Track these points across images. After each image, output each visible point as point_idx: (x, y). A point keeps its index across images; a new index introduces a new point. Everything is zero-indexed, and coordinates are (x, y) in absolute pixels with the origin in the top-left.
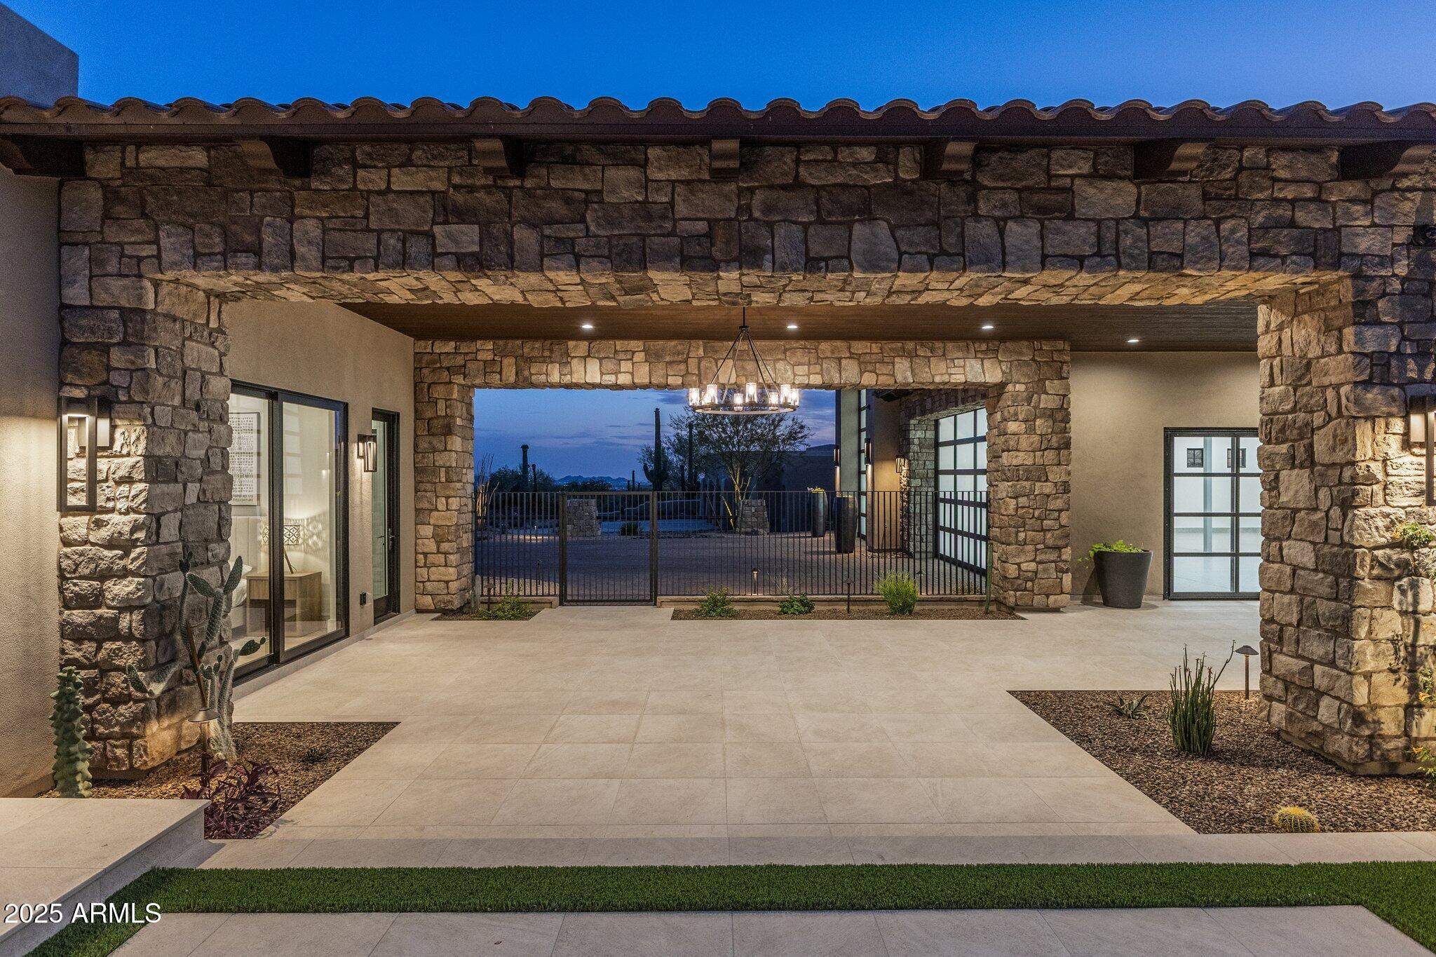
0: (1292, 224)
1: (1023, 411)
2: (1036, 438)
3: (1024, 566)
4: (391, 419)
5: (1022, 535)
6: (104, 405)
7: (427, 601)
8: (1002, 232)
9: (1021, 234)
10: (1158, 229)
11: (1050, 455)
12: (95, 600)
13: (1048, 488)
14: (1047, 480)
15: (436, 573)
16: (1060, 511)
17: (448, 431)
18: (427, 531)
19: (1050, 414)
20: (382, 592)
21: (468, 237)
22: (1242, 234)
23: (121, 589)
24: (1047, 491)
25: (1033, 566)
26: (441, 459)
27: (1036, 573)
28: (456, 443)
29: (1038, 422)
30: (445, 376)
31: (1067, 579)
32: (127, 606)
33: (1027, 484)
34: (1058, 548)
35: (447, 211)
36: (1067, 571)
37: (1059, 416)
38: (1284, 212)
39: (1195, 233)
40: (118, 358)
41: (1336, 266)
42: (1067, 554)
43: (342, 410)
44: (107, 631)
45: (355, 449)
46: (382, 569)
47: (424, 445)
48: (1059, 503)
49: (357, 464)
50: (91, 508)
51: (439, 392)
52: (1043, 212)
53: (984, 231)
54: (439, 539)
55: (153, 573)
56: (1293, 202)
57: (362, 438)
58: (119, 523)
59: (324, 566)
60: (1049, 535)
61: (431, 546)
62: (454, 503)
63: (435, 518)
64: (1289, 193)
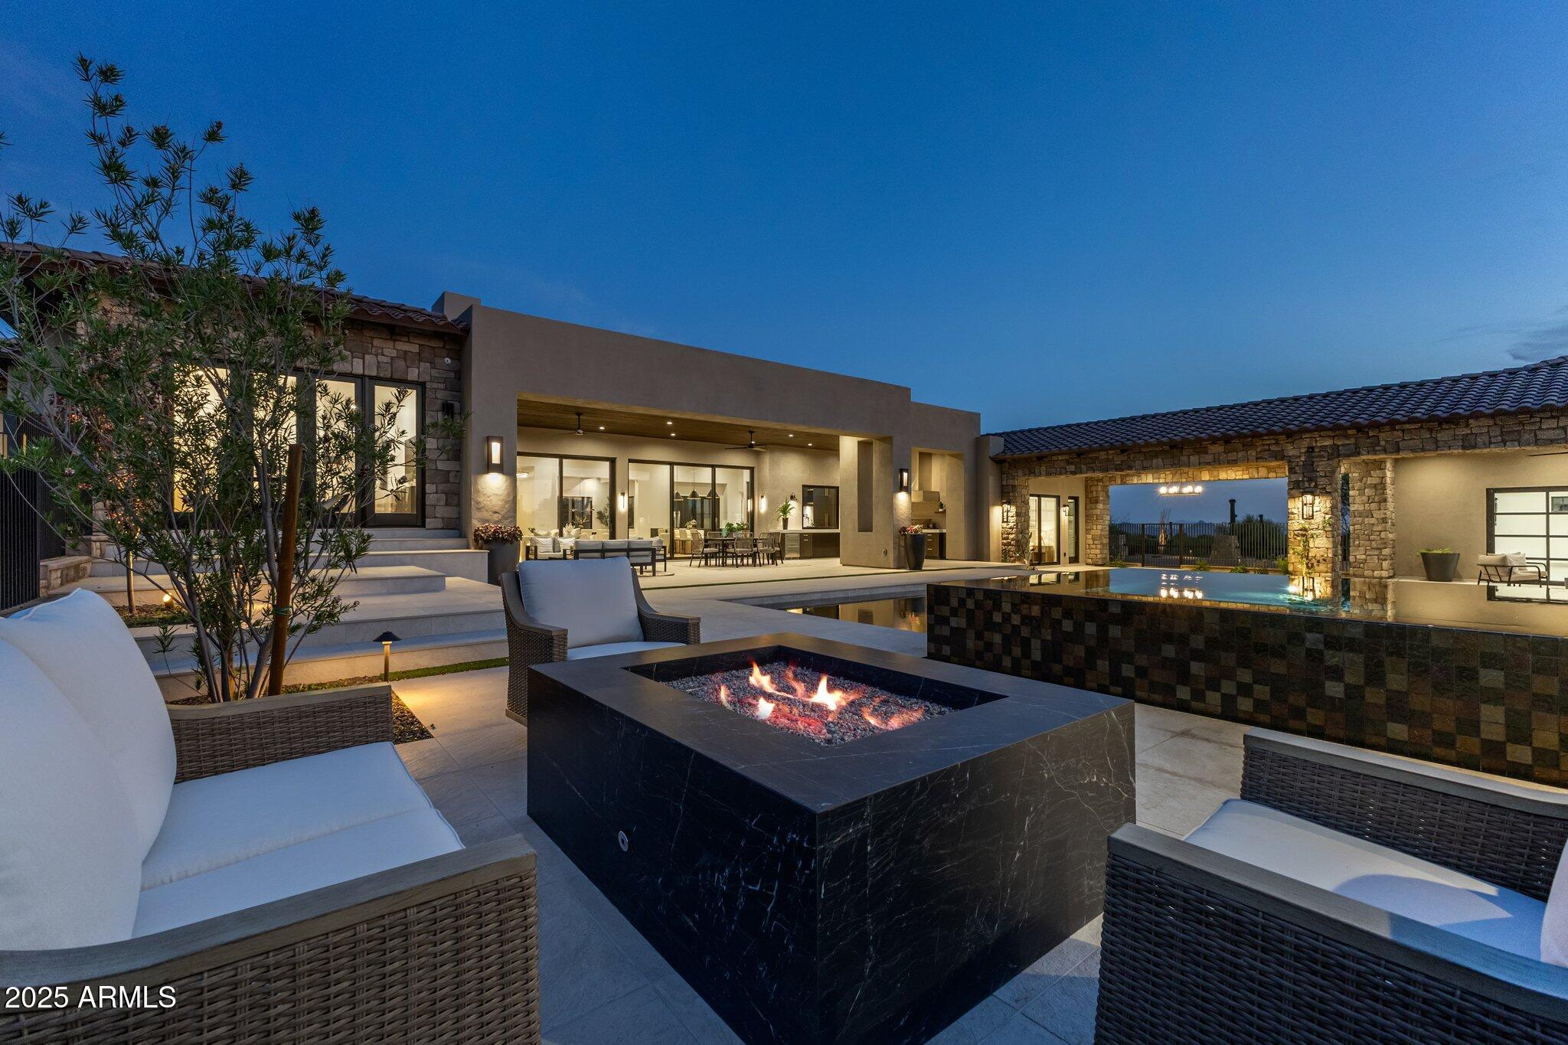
0: (1269, 450)
1: (1358, 485)
2: (1365, 498)
3: (1358, 557)
4: (1076, 499)
5: (1357, 543)
6: (1009, 503)
7: (1090, 561)
8: (1189, 458)
9: (1194, 459)
10: (1230, 454)
11: (1374, 506)
12: (1007, 538)
13: (1373, 520)
14: (1372, 517)
15: (1093, 551)
16: (1380, 532)
17: (1097, 502)
18: (1090, 536)
19: (1375, 486)
20: (1073, 555)
21: (1072, 468)
22: (1254, 454)
23: (1011, 536)
24: (1372, 522)
25: (1364, 557)
26: (1094, 512)
27: (1366, 560)
28: (1100, 506)
29: (1366, 490)
30: (1096, 483)
31: (1385, 564)
32: (1013, 540)
33: (1360, 519)
34: (1380, 549)
35: (1069, 463)
36: (1385, 560)
37: (1379, 487)
38: (1267, 447)
39: (1240, 455)
40: (1011, 494)
41: (1282, 459)
42: (1386, 552)
43: (1058, 498)
44: (1009, 544)
45: (1062, 509)
46: (1073, 546)
47: (1089, 507)
48: (1380, 528)
49: (1063, 514)
50: (1007, 522)
51: (1093, 488)
52: (1199, 453)
53: (1184, 459)
54: (1094, 540)
55: (1017, 533)
56: (1269, 445)
57: (1065, 506)
58: (1011, 524)
59: (1053, 544)
60: (1373, 543)
61: (1091, 542)
62: (1099, 527)
63: (1092, 532)
64: (1268, 442)
